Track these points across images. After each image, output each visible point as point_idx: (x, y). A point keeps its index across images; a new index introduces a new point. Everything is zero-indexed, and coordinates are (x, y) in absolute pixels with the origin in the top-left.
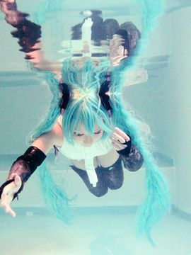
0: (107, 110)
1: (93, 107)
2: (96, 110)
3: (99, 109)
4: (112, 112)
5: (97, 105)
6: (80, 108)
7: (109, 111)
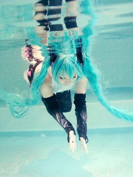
2: (74, 63)
3: (76, 63)
4: (83, 64)
5: (75, 60)
6: (64, 61)
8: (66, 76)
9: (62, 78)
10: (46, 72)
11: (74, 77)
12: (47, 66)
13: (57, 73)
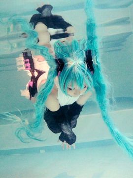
0: (91, 71)
1: (82, 70)
2: (84, 71)
3: (86, 71)
4: (93, 73)
5: (85, 68)
6: (73, 71)
7: (92, 72)
8: (76, 86)
9: (70, 89)
10: (53, 83)
11: (85, 87)
12: (53, 76)
13: (65, 84)
